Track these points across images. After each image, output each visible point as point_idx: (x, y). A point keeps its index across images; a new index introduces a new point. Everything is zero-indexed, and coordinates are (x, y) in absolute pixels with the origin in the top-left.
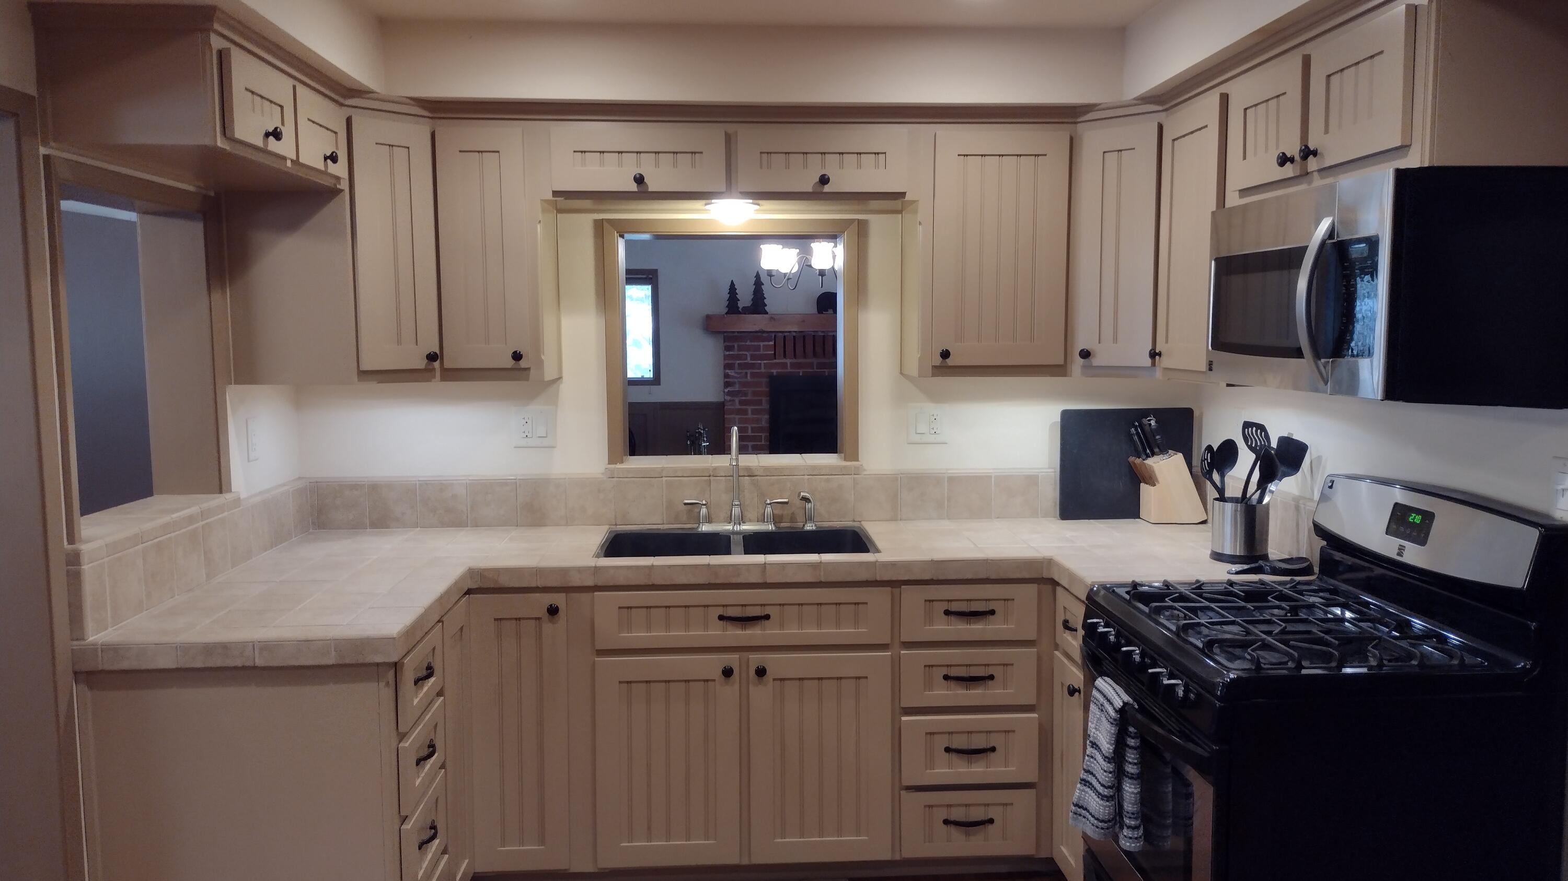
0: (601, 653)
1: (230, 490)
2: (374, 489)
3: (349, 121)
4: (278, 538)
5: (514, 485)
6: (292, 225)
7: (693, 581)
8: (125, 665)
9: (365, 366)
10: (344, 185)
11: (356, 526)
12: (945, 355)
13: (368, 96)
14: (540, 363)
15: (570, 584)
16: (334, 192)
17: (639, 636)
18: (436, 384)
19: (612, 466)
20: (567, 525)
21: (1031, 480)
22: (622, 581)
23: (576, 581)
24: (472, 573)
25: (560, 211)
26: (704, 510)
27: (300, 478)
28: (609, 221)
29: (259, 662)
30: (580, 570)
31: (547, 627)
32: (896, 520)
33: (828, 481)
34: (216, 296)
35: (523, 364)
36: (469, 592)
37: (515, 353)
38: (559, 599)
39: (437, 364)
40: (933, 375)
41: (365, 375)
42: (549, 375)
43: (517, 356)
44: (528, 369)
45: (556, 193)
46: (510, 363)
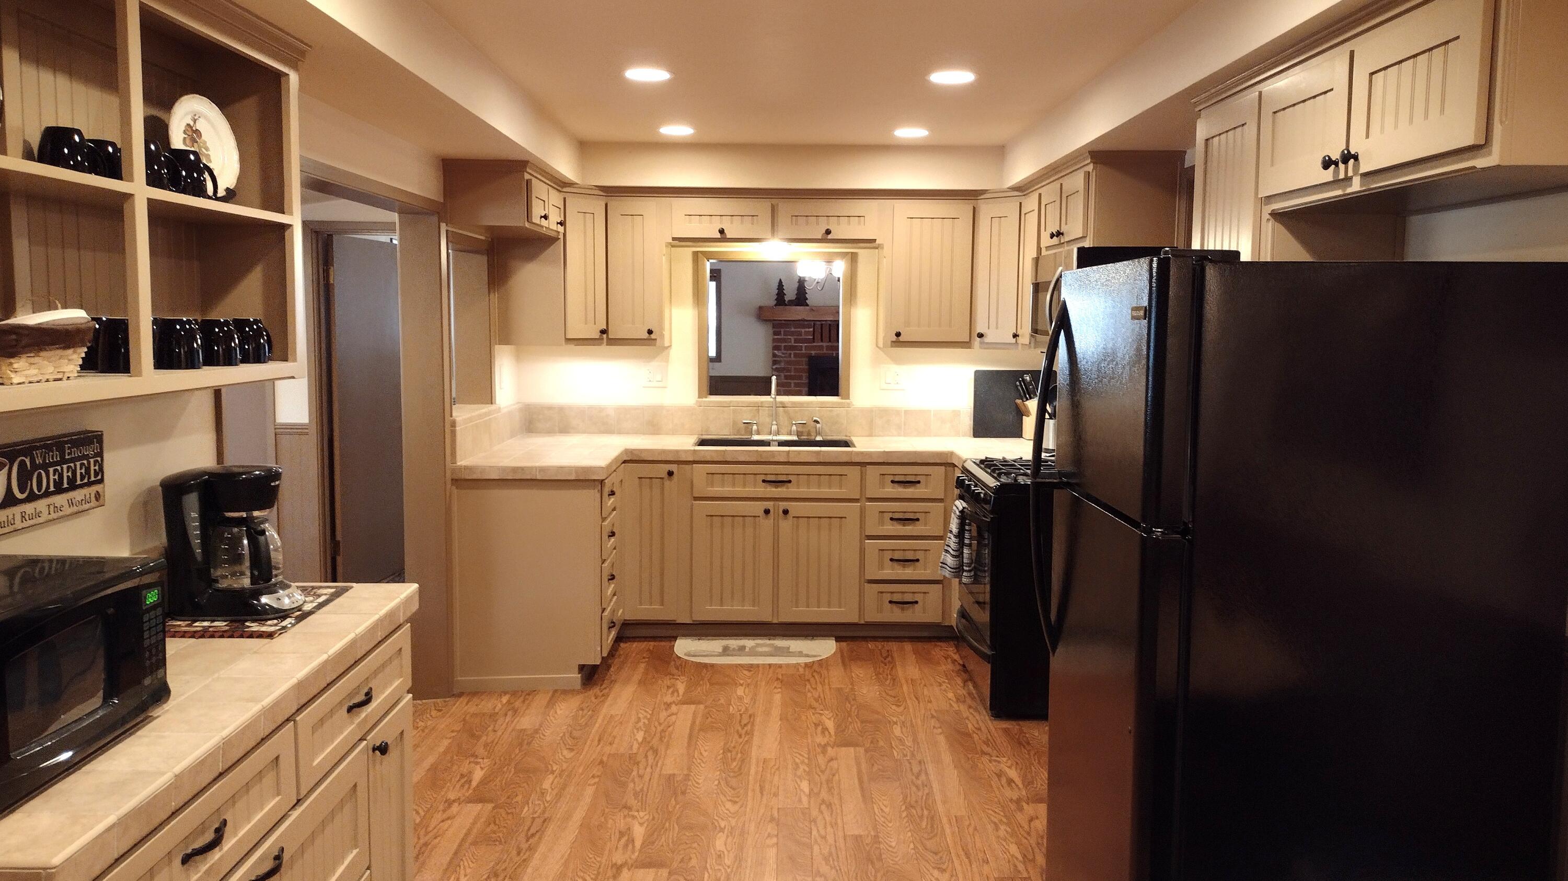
0: (696, 499)
1: (495, 403)
2: (561, 410)
3: (565, 199)
4: (513, 435)
5: (641, 410)
6: (531, 257)
7: (748, 459)
8: (475, 477)
9: (569, 337)
10: (561, 236)
11: (550, 432)
12: (898, 334)
13: (575, 186)
14: (662, 336)
15: (677, 460)
16: (556, 239)
17: (717, 490)
18: (604, 348)
19: (701, 399)
20: (673, 434)
21: (956, 414)
22: (709, 459)
23: (683, 458)
24: (627, 451)
25: (673, 246)
26: (755, 427)
27: (518, 403)
28: (701, 252)
30: (686, 451)
31: (667, 483)
32: (872, 436)
33: (831, 411)
34: (492, 295)
35: (653, 336)
36: (625, 462)
37: (649, 330)
38: (673, 468)
39: (605, 336)
40: (892, 346)
41: (569, 340)
42: (667, 344)
43: (650, 332)
44: (656, 339)
45: (674, 239)
46: (646, 335)
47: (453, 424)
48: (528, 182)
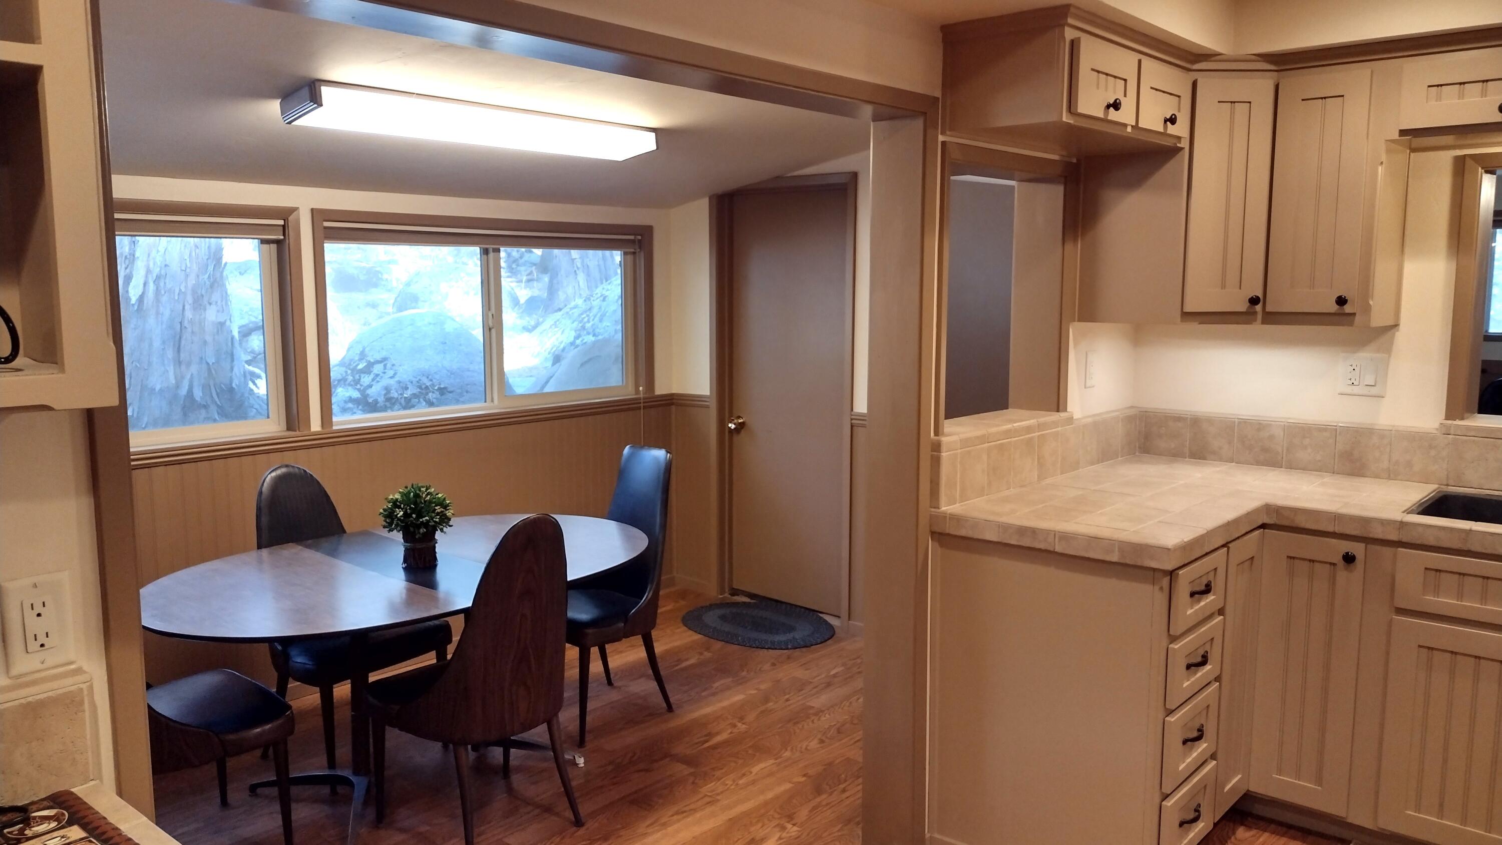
0: (1401, 611)
1: (1065, 410)
2: (1195, 422)
3: (1194, 84)
4: (1106, 455)
5: (1334, 431)
6: (1134, 184)
8: (963, 532)
9: (1188, 309)
10: (1185, 144)
11: (1175, 455)
13: (1213, 59)
14: (1367, 309)
15: (1371, 536)
16: (1175, 151)
17: (1446, 602)
18: (1257, 327)
19: (1450, 422)
20: (1389, 478)
22: (1432, 541)
23: (1378, 533)
24: (1268, 508)
25: (1413, 150)
27: (1132, 407)
28: (1473, 157)
29: (1058, 549)
30: (1383, 522)
31: (1342, 575)
34: (1069, 246)
35: (1347, 308)
36: (1263, 526)
37: (1339, 298)
38: (1357, 549)
39: (1259, 308)
41: (1187, 316)
42: (1377, 321)
43: (1341, 301)
44: (1354, 314)
45: (1403, 133)
46: (1334, 308)
47: (937, 447)
48: (1074, 45)
